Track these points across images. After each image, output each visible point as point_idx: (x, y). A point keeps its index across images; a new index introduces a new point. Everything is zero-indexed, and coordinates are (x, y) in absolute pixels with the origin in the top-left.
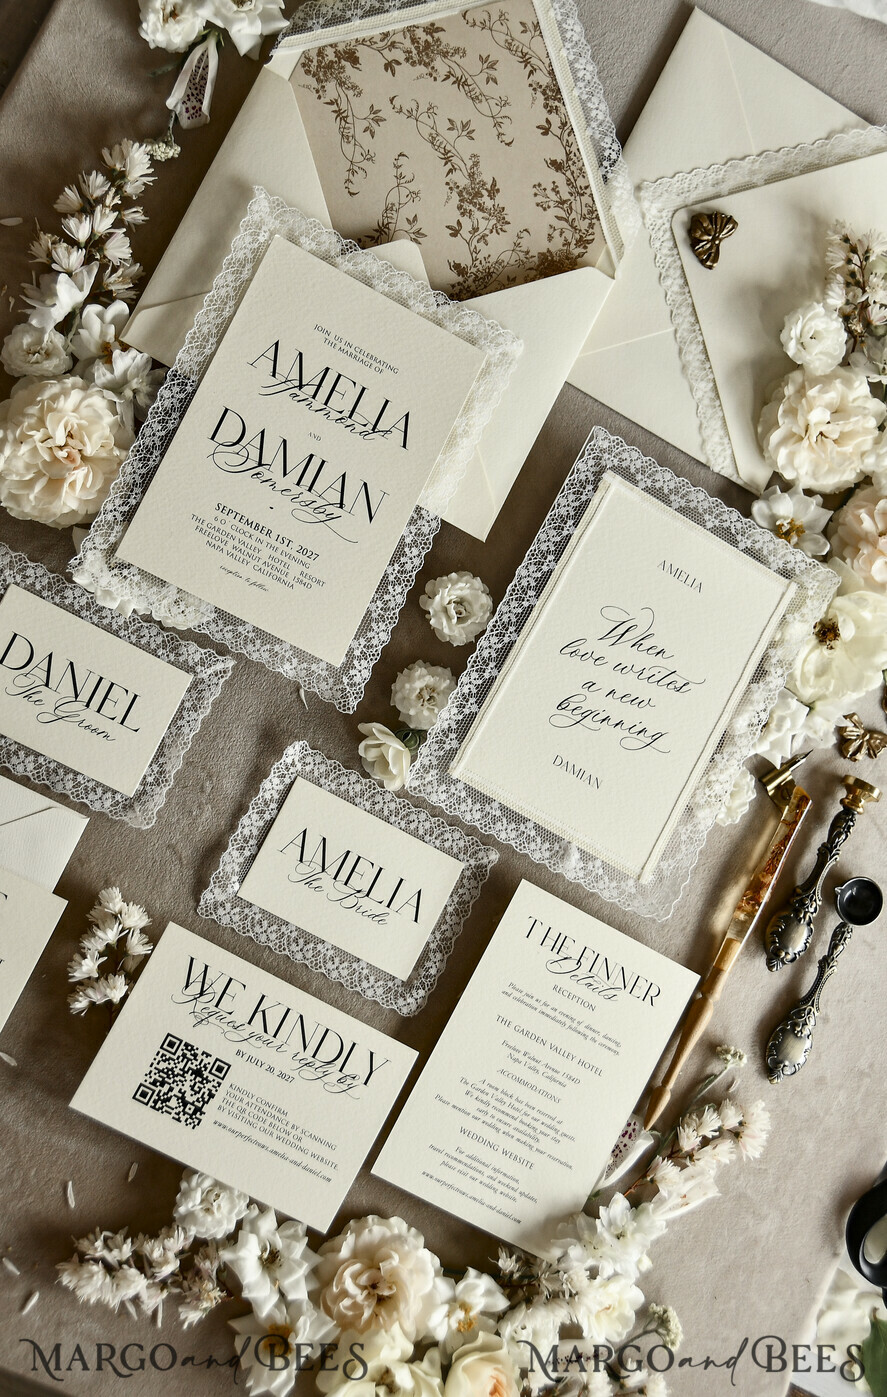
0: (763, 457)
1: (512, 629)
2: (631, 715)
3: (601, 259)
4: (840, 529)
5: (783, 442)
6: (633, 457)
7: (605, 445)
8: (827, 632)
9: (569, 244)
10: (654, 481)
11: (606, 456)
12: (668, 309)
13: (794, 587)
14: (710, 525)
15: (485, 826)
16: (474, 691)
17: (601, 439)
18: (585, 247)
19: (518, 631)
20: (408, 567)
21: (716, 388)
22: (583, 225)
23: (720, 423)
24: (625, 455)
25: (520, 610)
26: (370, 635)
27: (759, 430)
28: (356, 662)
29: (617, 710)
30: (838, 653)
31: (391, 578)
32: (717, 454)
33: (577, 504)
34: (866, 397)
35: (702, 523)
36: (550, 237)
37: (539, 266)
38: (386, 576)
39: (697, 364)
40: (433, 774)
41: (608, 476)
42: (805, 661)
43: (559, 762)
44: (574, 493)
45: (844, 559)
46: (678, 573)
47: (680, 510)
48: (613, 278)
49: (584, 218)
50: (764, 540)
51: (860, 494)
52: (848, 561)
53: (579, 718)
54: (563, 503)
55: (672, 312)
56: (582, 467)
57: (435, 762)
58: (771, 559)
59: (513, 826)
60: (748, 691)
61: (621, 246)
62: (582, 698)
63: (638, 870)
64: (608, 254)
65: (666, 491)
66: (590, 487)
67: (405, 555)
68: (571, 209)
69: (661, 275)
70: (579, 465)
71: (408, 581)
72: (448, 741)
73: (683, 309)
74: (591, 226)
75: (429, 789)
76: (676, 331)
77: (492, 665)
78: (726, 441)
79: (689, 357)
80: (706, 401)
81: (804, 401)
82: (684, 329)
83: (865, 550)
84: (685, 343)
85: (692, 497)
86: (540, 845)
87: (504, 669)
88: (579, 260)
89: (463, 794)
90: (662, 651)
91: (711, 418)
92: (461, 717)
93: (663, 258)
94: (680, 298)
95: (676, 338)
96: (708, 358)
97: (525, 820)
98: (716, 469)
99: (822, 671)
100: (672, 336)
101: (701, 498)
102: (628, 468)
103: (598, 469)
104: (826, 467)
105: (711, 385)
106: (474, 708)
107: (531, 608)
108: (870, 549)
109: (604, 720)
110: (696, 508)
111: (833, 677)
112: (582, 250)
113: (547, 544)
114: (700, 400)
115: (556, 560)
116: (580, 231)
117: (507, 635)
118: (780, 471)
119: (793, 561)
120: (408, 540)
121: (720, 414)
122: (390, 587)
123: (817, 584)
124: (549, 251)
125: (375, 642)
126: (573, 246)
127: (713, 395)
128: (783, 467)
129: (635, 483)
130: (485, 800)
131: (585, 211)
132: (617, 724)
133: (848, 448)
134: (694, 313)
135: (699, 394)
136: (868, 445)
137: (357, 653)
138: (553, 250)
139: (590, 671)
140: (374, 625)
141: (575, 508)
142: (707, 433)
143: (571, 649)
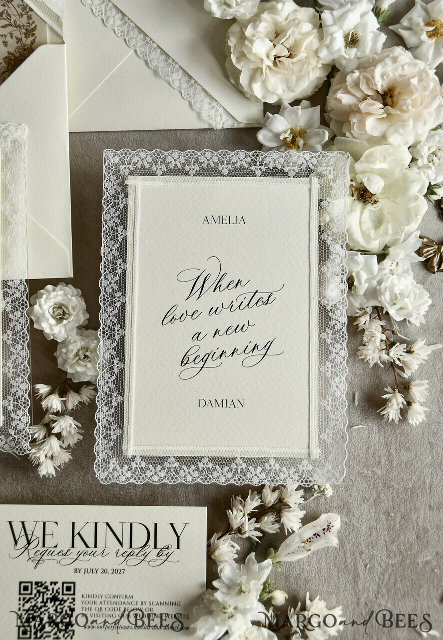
0: (247, 98)
1: (117, 328)
2: (239, 340)
3: (49, 35)
4: (331, 115)
5: (252, 79)
6: (143, 157)
7: (117, 160)
8: (363, 195)
9: (21, 39)
10: (167, 164)
11: (122, 167)
12: (121, 39)
13: (315, 180)
14: (225, 172)
15: (172, 478)
16: (113, 387)
17: (111, 157)
18: (33, 35)
19: (123, 327)
20: (19, 327)
21: (186, 72)
22: (24, 20)
23: (203, 94)
24: (136, 159)
25: (116, 311)
26: (13, 391)
27: (232, 81)
28: (12, 415)
29: (226, 343)
30: (383, 203)
31: (9, 342)
32: (213, 116)
33: (119, 213)
34: (295, 11)
35: (219, 174)
36: (5, 44)
37: (8, 66)
38: (4, 343)
39: (163, 64)
40: (113, 463)
41: (131, 181)
42: (360, 222)
43: (202, 403)
44: (112, 207)
45: (344, 135)
46: (221, 220)
47: (198, 174)
48: (63, 43)
49: (22, 16)
50: (274, 159)
51: (334, 81)
52: (347, 134)
53: (201, 364)
54: (108, 218)
55: (125, 40)
56: (109, 185)
57: (111, 453)
58: (286, 169)
59: (193, 467)
60: (321, 274)
61: (57, 19)
62: (196, 348)
63: (306, 451)
64: (51, 29)
65: (180, 166)
66: (122, 196)
67: (11, 320)
68: (9, 15)
69: (103, 20)
70: (106, 184)
71: (23, 337)
72: (112, 432)
73: (132, 33)
74: (29, 18)
75: (116, 474)
76: (136, 51)
77: (116, 361)
78: (214, 103)
79: (155, 63)
80: (185, 86)
81: (246, 42)
82: (139, 47)
83: (354, 120)
84: (146, 55)
85: (202, 159)
86: (220, 471)
87: (126, 359)
88: (33, 46)
89: (144, 464)
90: (239, 282)
91: (194, 95)
92: (113, 410)
93: (98, 8)
94: (126, 27)
95: (138, 56)
96: (168, 56)
97: (200, 459)
98: (220, 127)
99: (378, 222)
100: (135, 56)
101: (208, 157)
102: (143, 166)
103: (120, 180)
104: (294, 78)
105: (181, 72)
106: (119, 399)
107: (123, 305)
108: (358, 116)
109: (221, 356)
110: (209, 166)
111: (389, 223)
112: (31, 38)
113: (111, 253)
114: (180, 87)
115: (125, 261)
116: (23, 26)
117: (116, 334)
118: (264, 101)
119: (304, 162)
120: (9, 309)
121: (199, 88)
122: (12, 349)
123: (332, 168)
124: (9, 53)
125: (20, 393)
126: (24, 39)
127: (186, 78)
128: (264, 97)
129: (154, 174)
130: (162, 460)
131: (19, 10)
132: (233, 353)
133: (302, 55)
134: (141, 31)
135: (177, 84)
136: (316, 44)
137: (11, 408)
138: (12, 50)
139: (191, 326)
140: (12, 382)
141: (119, 217)
142: (197, 106)
143: (169, 317)
